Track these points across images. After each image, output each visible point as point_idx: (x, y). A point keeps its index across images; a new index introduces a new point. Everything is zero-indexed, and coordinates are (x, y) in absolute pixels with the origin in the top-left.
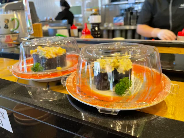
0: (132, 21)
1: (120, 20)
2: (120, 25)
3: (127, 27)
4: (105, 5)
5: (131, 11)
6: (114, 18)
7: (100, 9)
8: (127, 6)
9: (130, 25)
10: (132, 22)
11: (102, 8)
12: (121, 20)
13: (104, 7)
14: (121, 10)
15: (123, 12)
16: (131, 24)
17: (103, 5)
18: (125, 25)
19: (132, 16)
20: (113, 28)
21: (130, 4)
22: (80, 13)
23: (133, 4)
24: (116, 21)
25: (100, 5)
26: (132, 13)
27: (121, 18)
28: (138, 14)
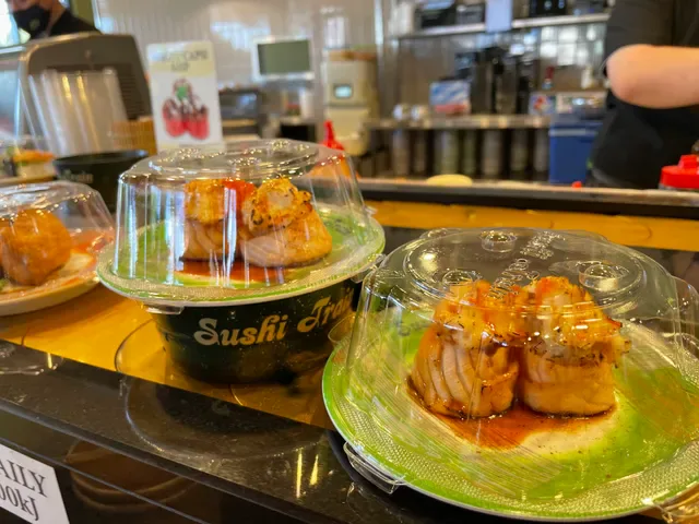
0: (499, 96)
1: (454, 93)
2: (457, 113)
3: (483, 121)
4: (401, 39)
5: (495, 61)
6: (434, 86)
7: (380, 51)
8: (482, 42)
9: (494, 112)
10: (502, 102)
11: (386, 47)
12: (459, 94)
13: (395, 44)
14: (460, 56)
15: (465, 62)
16: (499, 107)
17: (392, 38)
18: (474, 111)
19: (499, 80)
20: (427, 124)
21: (493, 33)
22: (306, 67)
23: (503, 33)
24: (440, 97)
25: (379, 40)
26: (499, 69)
27: (458, 85)
28: (524, 73)
